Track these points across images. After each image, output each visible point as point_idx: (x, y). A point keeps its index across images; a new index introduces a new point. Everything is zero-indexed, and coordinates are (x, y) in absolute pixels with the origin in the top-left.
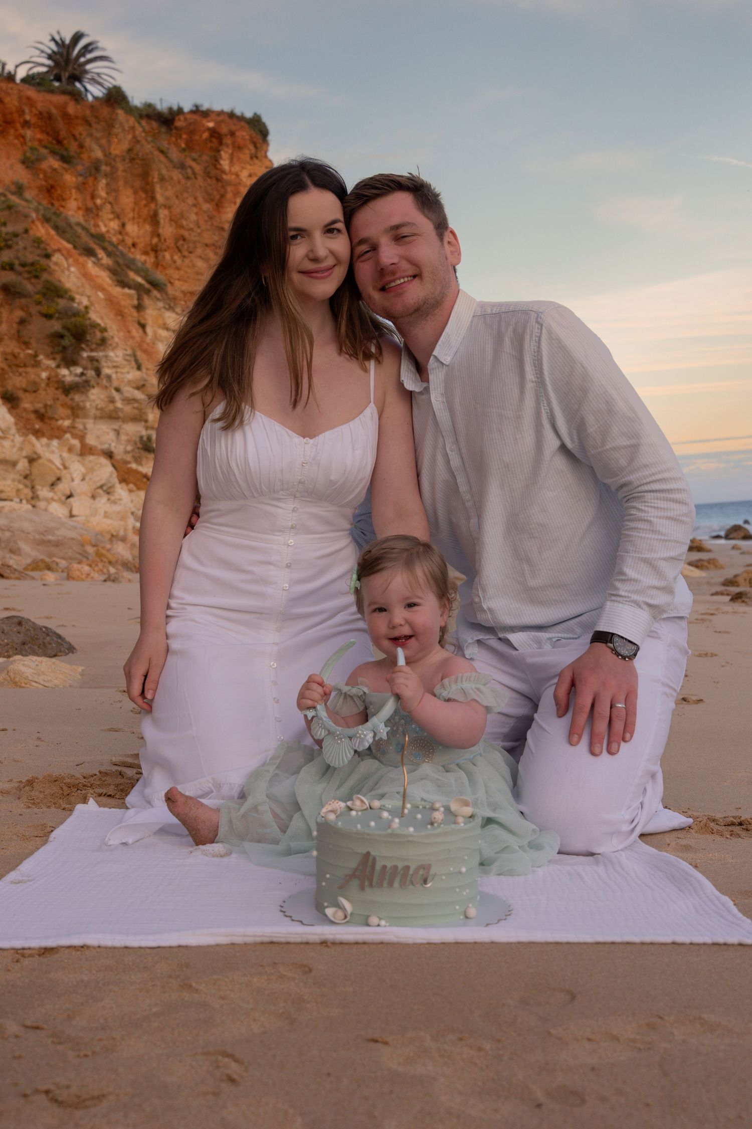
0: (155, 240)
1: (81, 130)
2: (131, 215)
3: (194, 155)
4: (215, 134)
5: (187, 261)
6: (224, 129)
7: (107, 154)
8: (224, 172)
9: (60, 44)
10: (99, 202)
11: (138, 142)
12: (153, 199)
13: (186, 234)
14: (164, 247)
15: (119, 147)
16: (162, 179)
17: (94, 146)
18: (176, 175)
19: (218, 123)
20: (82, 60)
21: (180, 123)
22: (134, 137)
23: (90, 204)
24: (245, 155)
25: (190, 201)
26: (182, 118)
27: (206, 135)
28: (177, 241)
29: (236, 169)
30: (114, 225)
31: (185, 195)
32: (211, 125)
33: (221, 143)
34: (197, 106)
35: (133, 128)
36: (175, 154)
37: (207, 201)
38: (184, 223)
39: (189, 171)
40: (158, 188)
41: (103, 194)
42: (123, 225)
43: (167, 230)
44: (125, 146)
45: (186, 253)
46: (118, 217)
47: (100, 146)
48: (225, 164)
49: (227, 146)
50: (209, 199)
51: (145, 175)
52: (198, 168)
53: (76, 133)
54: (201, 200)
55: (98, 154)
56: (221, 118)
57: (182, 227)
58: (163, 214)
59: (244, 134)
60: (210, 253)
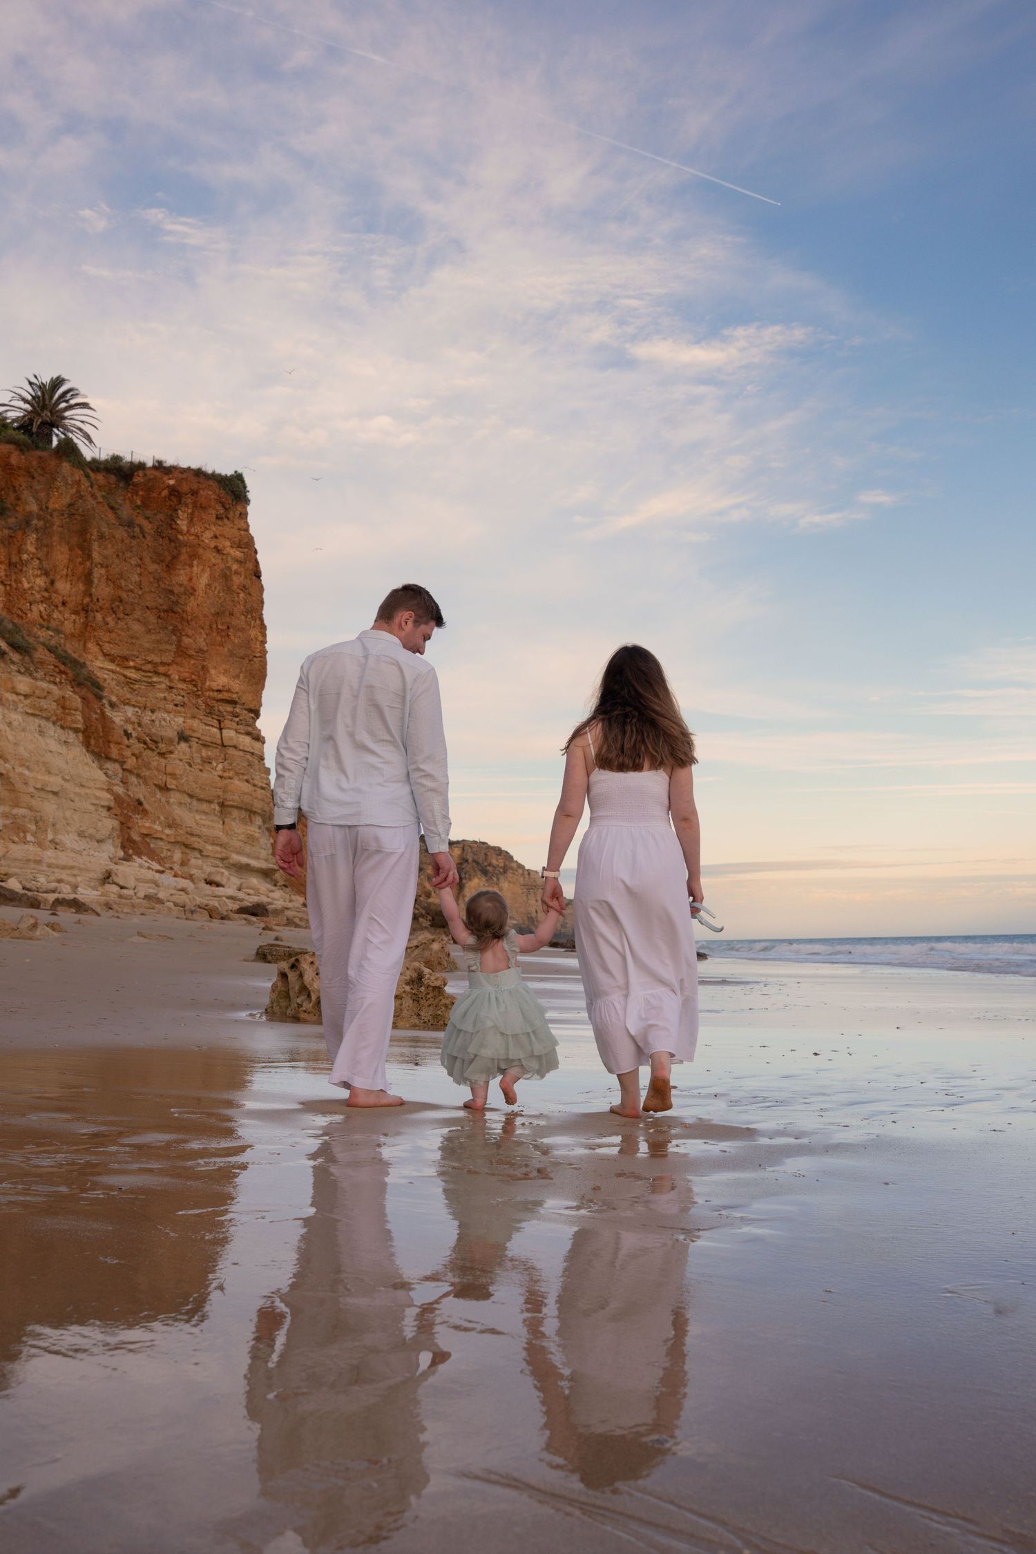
0: (87, 600)
1: (22, 481)
2: (65, 572)
3: (148, 513)
4: (174, 492)
5: (121, 624)
6: (185, 488)
7: (44, 508)
8: (181, 532)
9: (42, 387)
10: (25, 557)
11: (81, 497)
12: (90, 557)
13: (124, 595)
14: (95, 608)
15: (58, 502)
16: (101, 537)
17: (31, 499)
18: (121, 533)
19: (179, 481)
21: (138, 478)
22: (78, 491)
23: (15, 559)
24: (211, 515)
25: (134, 561)
26: (141, 473)
27: (165, 493)
28: (113, 601)
29: (196, 529)
30: (41, 582)
31: (128, 554)
32: (172, 482)
33: (180, 502)
34: (160, 463)
35: (78, 483)
36: (126, 512)
37: (154, 562)
38: (123, 583)
39: (137, 529)
40: (95, 546)
41: (32, 549)
42: (52, 583)
43: (103, 590)
44: (66, 500)
45: (121, 615)
46: (46, 574)
47: (37, 499)
48: (183, 524)
49: (187, 506)
50: (159, 559)
51: (83, 532)
52: (148, 527)
53: (16, 484)
54: (147, 560)
55: (33, 507)
56: (184, 476)
57: (120, 587)
58: (98, 573)
59: (209, 493)
60: (152, 619)
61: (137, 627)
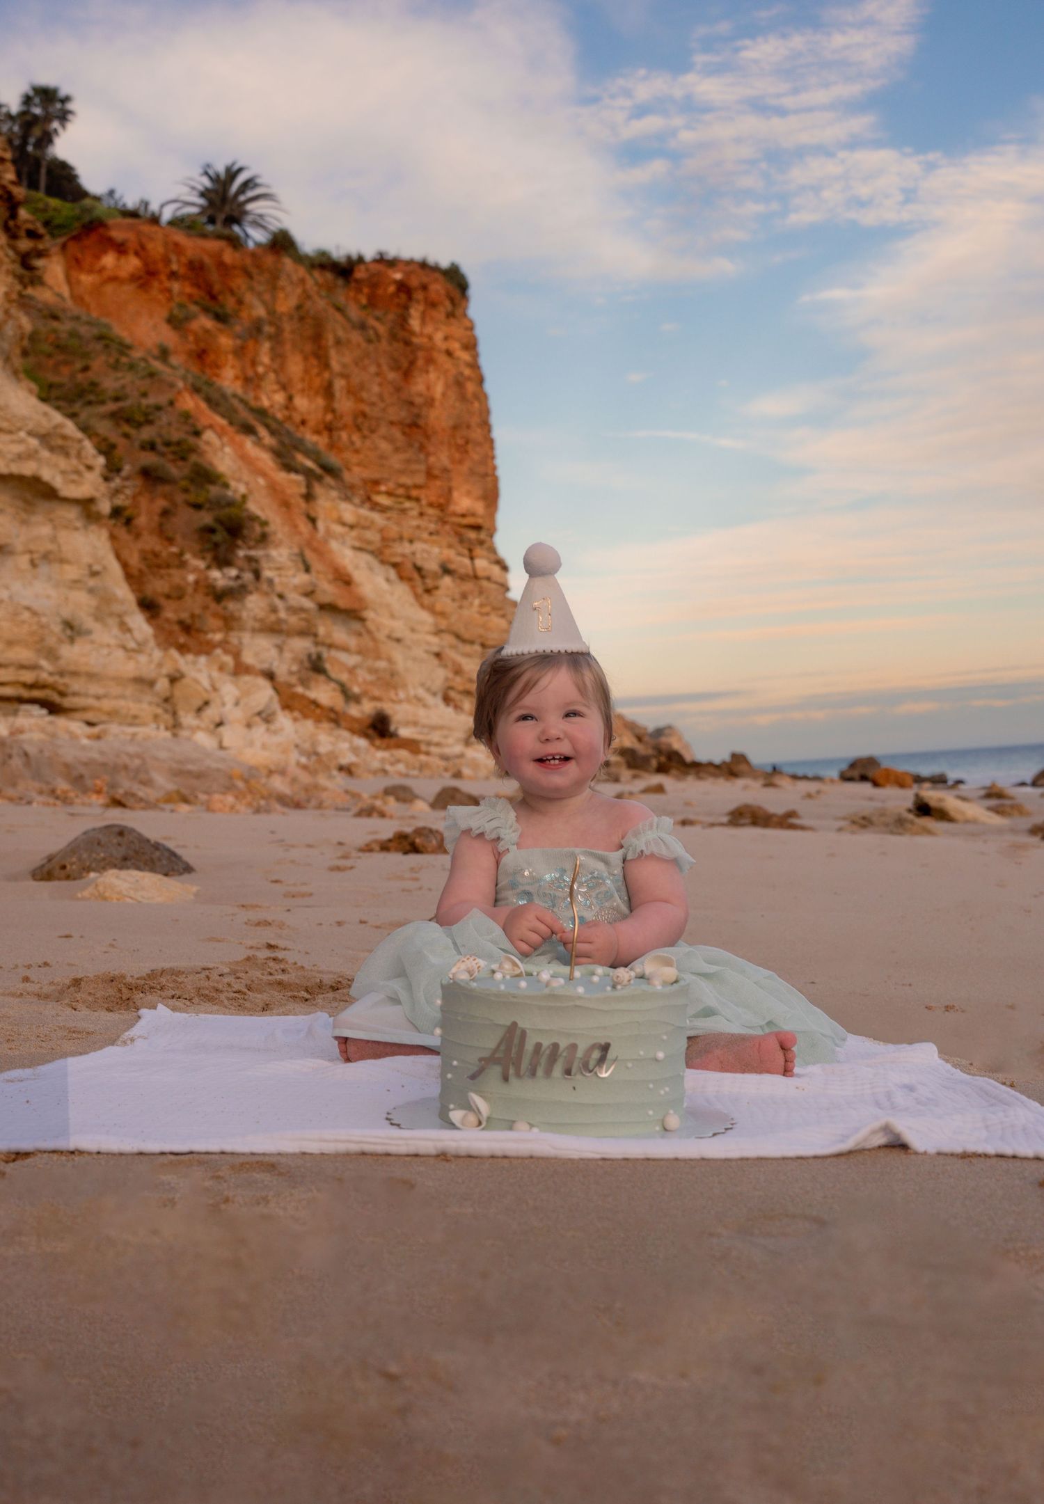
0: (329, 417)
1: (239, 282)
2: (300, 386)
3: (378, 313)
4: (403, 287)
5: (368, 443)
6: (414, 282)
7: (271, 312)
8: (412, 333)
9: (215, 179)
10: (260, 369)
11: (309, 297)
12: (326, 366)
13: (367, 409)
14: (340, 425)
15: (286, 303)
16: (338, 342)
17: (256, 302)
18: (356, 337)
19: (408, 274)
20: (242, 198)
21: (360, 274)
22: (305, 291)
23: (250, 373)
24: (440, 314)
25: (373, 369)
26: (362, 267)
27: (392, 289)
28: (355, 417)
29: (429, 329)
30: (280, 398)
31: (366, 362)
32: (398, 276)
33: (410, 298)
34: (381, 254)
35: (302, 281)
36: (354, 312)
37: (392, 369)
38: (364, 395)
39: (371, 332)
40: (333, 353)
41: (266, 359)
42: (290, 398)
43: (345, 405)
44: (293, 302)
45: (366, 432)
46: (284, 387)
47: (264, 303)
48: (415, 323)
49: (418, 302)
50: (396, 366)
51: (317, 337)
52: (382, 329)
53: (233, 285)
54: (385, 368)
55: (260, 311)
56: (411, 268)
57: (362, 400)
58: (339, 384)
59: (438, 288)
60: (397, 433)
61: (384, 446)
